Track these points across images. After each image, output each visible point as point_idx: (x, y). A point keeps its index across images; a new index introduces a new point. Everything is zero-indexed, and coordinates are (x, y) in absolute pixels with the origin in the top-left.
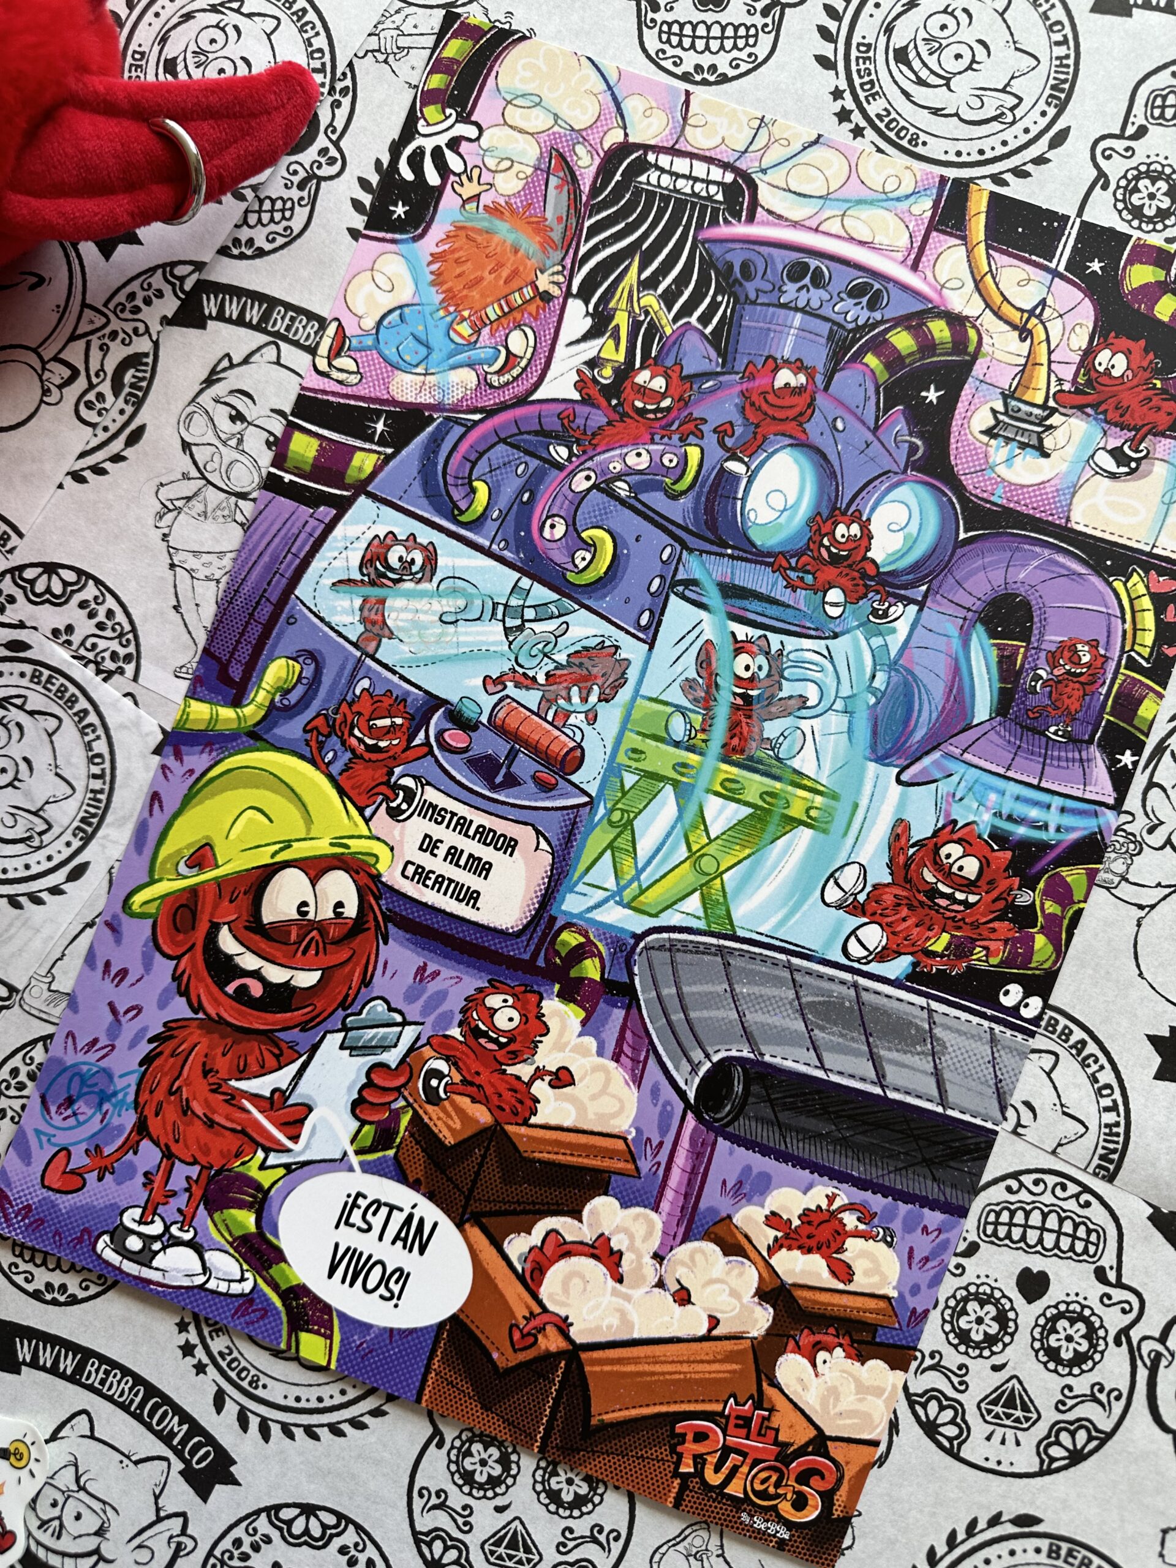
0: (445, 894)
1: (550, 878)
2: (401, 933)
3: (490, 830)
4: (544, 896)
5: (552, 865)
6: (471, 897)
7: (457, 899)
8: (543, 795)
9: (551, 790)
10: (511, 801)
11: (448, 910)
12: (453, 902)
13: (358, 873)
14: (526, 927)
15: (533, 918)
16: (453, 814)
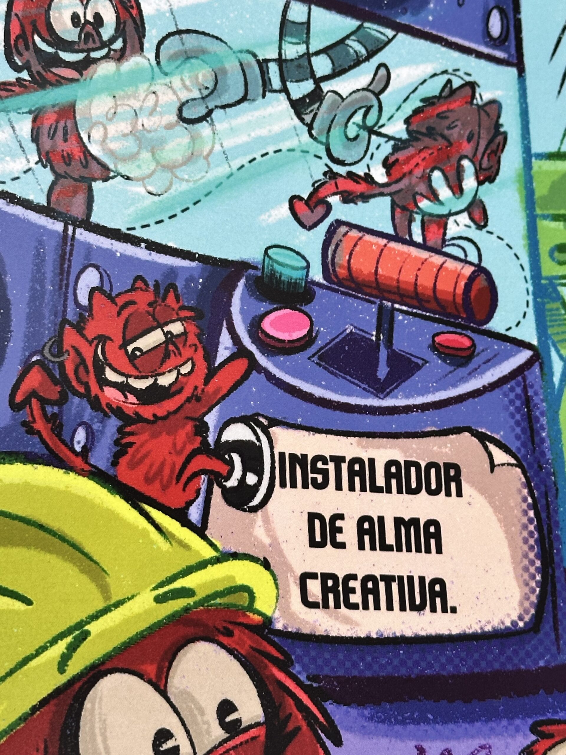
0: (390, 607)
1: (534, 506)
2: (354, 712)
3: (409, 464)
4: (540, 542)
5: (528, 484)
6: (434, 595)
7: (414, 608)
8: (462, 371)
9: (470, 358)
10: (419, 400)
11: (409, 633)
12: (411, 616)
13: (229, 634)
14: (540, 607)
15: (543, 585)
16: (338, 460)
